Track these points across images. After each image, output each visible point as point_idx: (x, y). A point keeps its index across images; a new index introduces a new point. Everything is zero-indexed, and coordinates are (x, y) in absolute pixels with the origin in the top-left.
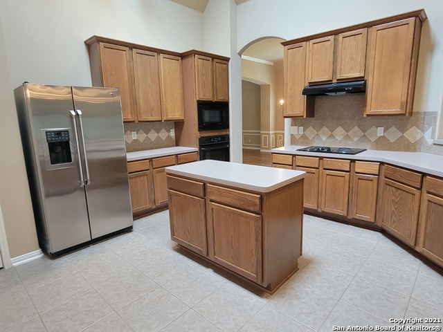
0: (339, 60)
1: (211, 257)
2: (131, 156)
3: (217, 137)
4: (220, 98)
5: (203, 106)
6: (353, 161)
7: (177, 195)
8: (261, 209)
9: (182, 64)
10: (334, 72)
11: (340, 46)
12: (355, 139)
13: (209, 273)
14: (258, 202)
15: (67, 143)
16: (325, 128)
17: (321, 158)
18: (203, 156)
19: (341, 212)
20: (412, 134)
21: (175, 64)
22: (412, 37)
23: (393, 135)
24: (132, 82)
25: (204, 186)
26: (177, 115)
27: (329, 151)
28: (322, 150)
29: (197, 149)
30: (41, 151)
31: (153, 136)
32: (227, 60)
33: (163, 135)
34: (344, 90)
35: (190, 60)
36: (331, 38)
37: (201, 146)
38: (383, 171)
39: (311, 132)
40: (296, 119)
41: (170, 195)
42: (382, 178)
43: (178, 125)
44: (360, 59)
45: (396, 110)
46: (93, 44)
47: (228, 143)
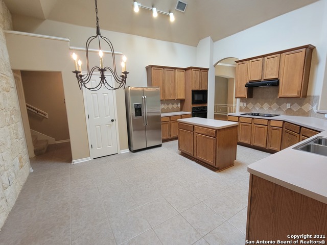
0: (265, 70)
1: (195, 156)
2: (162, 115)
3: (201, 107)
4: (203, 88)
5: (194, 92)
6: (269, 120)
7: (182, 131)
8: (216, 136)
9: (185, 73)
10: (262, 76)
11: (265, 63)
12: (275, 110)
13: (194, 163)
14: (215, 133)
15: (141, 109)
16: (258, 104)
17: (253, 118)
18: (193, 116)
19: (262, 145)
20: (306, 107)
21: (182, 73)
22: (304, 58)
23: (296, 107)
24: (163, 83)
25: (194, 126)
26: (182, 97)
27: (258, 115)
28: (254, 114)
29: (191, 113)
30: (132, 111)
31: (170, 106)
32: (208, 69)
33: (175, 106)
34: (266, 85)
35: (189, 71)
36: (261, 59)
37: (192, 112)
38: (285, 125)
39: (250, 106)
40: (242, 99)
41: (179, 131)
42: (284, 129)
43: (182, 101)
44: (276, 69)
45: (295, 95)
46: (149, 69)
47: (207, 111)
